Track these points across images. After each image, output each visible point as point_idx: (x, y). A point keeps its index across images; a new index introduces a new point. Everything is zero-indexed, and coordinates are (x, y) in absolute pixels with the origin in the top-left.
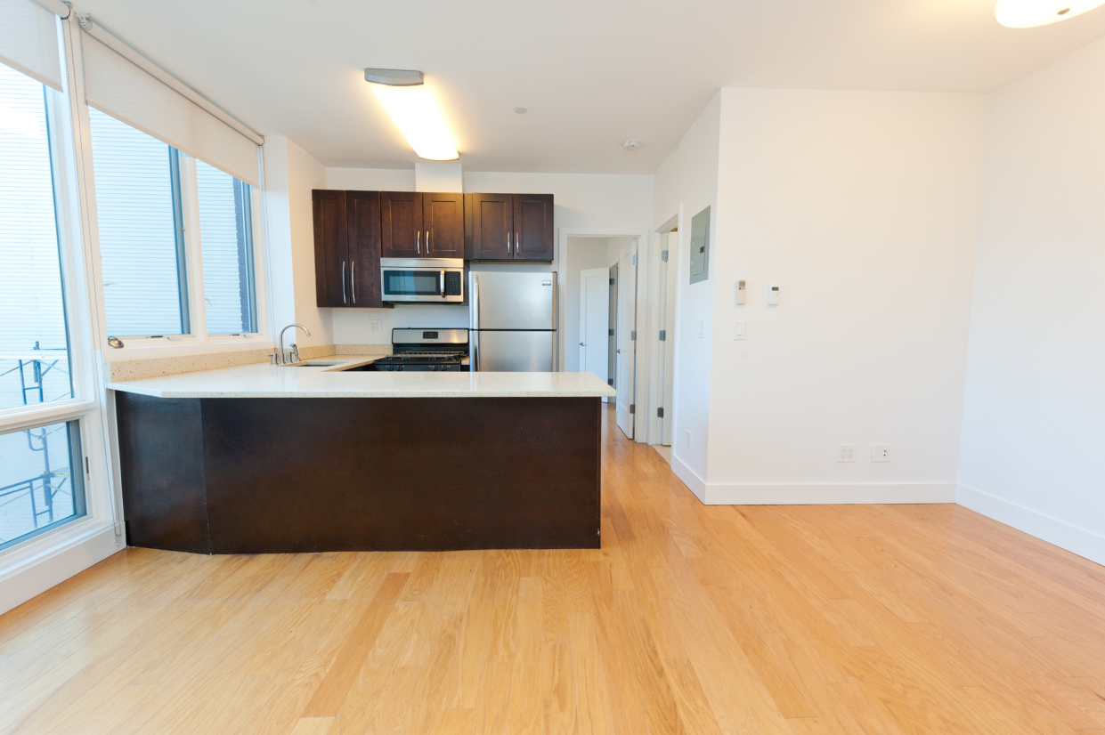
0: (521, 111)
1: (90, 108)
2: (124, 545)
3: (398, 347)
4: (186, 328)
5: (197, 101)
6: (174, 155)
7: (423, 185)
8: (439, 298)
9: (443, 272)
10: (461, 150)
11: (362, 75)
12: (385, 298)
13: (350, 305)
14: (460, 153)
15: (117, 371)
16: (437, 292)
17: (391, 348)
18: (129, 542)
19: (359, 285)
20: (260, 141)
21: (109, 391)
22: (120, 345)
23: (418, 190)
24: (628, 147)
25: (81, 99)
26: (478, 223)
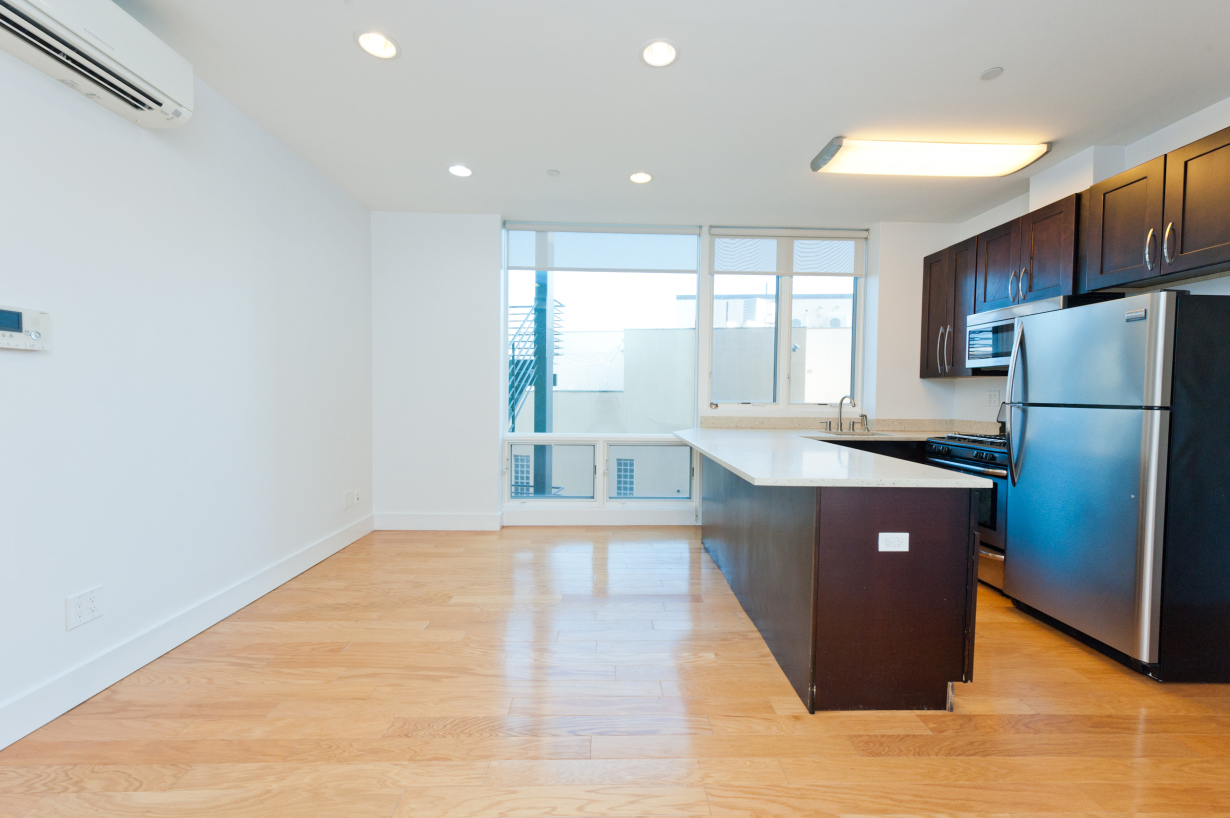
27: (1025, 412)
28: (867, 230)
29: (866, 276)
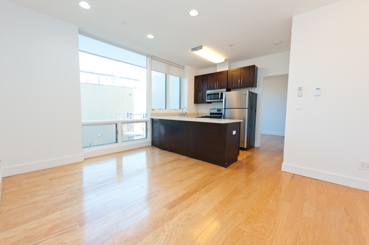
0: (231, 46)
1: (152, 71)
2: (151, 145)
3: (211, 114)
4: (166, 108)
5: (170, 63)
6: (166, 75)
7: (219, 70)
8: (219, 100)
9: (220, 93)
10: (225, 59)
11: (191, 50)
12: (207, 101)
13: (200, 103)
14: (225, 60)
15: (152, 114)
16: (219, 99)
17: (210, 114)
18: (152, 145)
19: (202, 98)
20: (183, 68)
21: (151, 118)
22: (154, 110)
23: (217, 72)
24: (275, 44)
25: (150, 69)
26: (231, 78)
27: (225, 110)
28: (184, 67)
29: (184, 78)
